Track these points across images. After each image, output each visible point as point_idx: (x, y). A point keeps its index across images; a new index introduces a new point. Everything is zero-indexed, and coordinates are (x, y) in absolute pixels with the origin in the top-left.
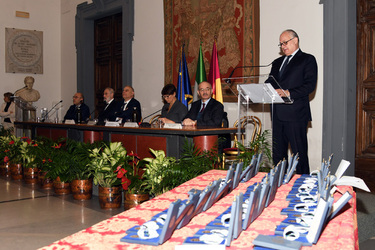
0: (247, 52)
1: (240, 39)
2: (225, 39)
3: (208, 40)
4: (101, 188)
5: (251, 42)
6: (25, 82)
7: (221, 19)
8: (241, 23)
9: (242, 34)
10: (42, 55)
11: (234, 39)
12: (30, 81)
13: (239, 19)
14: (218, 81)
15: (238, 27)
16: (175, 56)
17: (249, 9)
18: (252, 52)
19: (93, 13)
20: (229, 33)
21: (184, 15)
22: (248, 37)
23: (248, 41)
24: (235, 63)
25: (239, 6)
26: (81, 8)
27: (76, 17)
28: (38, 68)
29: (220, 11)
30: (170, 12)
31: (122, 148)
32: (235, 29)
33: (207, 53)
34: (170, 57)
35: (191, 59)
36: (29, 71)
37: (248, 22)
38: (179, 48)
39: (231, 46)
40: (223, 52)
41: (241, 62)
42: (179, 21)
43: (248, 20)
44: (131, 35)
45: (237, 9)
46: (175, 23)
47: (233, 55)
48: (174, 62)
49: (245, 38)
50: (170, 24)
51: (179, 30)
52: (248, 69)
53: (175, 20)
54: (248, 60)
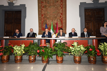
0: (64, 24)
1: (62, 22)
7: (56, 17)
9: (62, 20)
13: (61, 18)
17: (64, 16)
21: (45, 15)
22: (64, 21)
24: (60, 26)
25: (61, 15)
29: (56, 15)
30: (41, 13)
32: (60, 19)
34: (41, 24)
37: (64, 19)
38: (43, 22)
41: (62, 26)
42: (44, 16)
43: (64, 18)
44: (25, 17)
49: (63, 22)
50: (40, 16)
51: (43, 18)
52: (64, 28)
53: (42, 15)
54: (64, 26)
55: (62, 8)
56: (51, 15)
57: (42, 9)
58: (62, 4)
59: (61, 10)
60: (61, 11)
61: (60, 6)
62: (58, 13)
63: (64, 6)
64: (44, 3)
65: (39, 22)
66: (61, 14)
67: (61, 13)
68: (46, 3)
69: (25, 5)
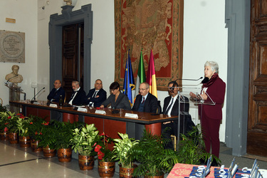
0: (174, 57)
1: (169, 48)
2: (158, 47)
3: (146, 47)
4: (80, 156)
5: (177, 51)
6: (13, 69)
7: (155, 33)
8: (170, 37)
9: (170, 44)
10: (24, 50)
11: (165, 48)
12: (16, 68)
13: (169, 34)
14: (154, 76)
15: (168, 39)
16: (123, 56)
17: (176, 28)
18: (177, 57)
19: (62, 22)
20: (161, 43)
21: (129, 28)
22: (175, 47)
23: (175, 50)
24: (165, 64)
25: (169, 25)
26: (53, 17)
27: (50, 24)
28: (21, 59)
29: (155, 27)
30: (119, 26)
31: (95, 129)
32: (166, 41)
33: (146, 56)
34: (119, 57)
35: (134, 59)
36: (15, 61)
37: (175, 37)
38: (126, 51)
39: (163, 52)
40: (157, 56)
41: (170, 64)
42: (126, 32)
43: (175, 36)
44: (91, 39)
45: (168, 27)
46: (123, 33)
47: (164, 59)
48: (122, 61)
49: (173, 47)
50: (119, 34)
51: (125, 38)
52: (175, 69)
54: (175, 63)
56: (141, 27)
57: (123, 13)
59: (170, 8)
60: (170, 13)
62: (161, 19)
65: (116, 54)
66: (170, 21)
67: (170, 17)
69: (90, 5)
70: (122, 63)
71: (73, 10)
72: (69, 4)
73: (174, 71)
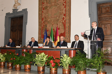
0: (67, 29)
1: (64, 25)
2: (60, 26)
3: (54, 25)
5: (68, 26)
7: (58, 20)
8: (65, 21)
9: (65, 24)
13: (64, 20)
14: (58, 37)
15: (64, 22)
17: (67, 18)
18: (68, 29)
20: (61, 24)
21: (45, 18)
22: (67, 25)
23: (67, 26)
24: (63, 32)
25: (64, 17)
29: (58, 17)
30: (41, 17)
31: (45, 54)
32: (63, 23)
33: (54, 29)
34: (41, 30)
35: (48, 30)
37: (67, 21)
38: (44, 27)
40: (59, 29)
41: (65, 32)
42: (44, 19)
43: (67, 20)
44: (26, 23)
47: (62, 30)
49: (66, 25)
50: (40, 20)
51: (44, 22)
52: (67, 34)
53: (43, 19)
54: (67, 31)
55: (65, 7)
56: (52, 17)
57: (43, 12)
58: (65, 2)
59: (65, 10)
60: (65, 12)
61: (64, 4)
62: (61, 14)
63: (68, 4)
64: (45, 3)
65: (39, 28)
66: (65, 15)
67: (65, 13)
68: (47, 3)
69: (27, 9)
70: (42, 32)
71: (18, 11)
72: (16, 8)
73: (67, 35)
